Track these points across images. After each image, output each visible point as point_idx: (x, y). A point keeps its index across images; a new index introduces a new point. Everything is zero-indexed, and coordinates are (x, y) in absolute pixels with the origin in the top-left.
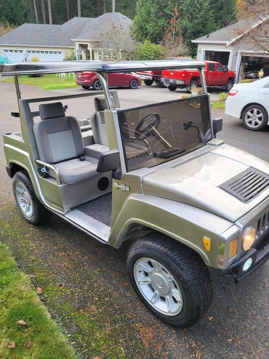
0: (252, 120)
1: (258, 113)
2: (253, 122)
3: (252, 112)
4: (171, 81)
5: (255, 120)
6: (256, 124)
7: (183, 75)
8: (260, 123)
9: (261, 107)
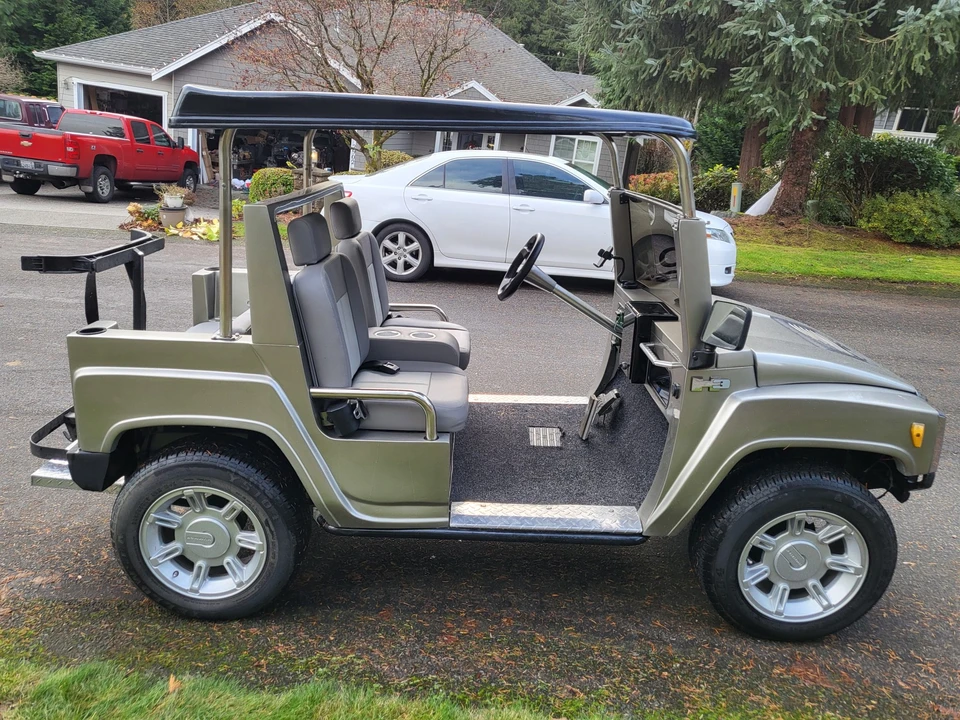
0: (396, 257)
1: (408, 241)
2: (400, 263)
3: (394, 240)
4: (28, 164)
5: (403, 259)
6: (407, 266)
7: (70, 149)
8: (416, 263)
9: (413, 229)
